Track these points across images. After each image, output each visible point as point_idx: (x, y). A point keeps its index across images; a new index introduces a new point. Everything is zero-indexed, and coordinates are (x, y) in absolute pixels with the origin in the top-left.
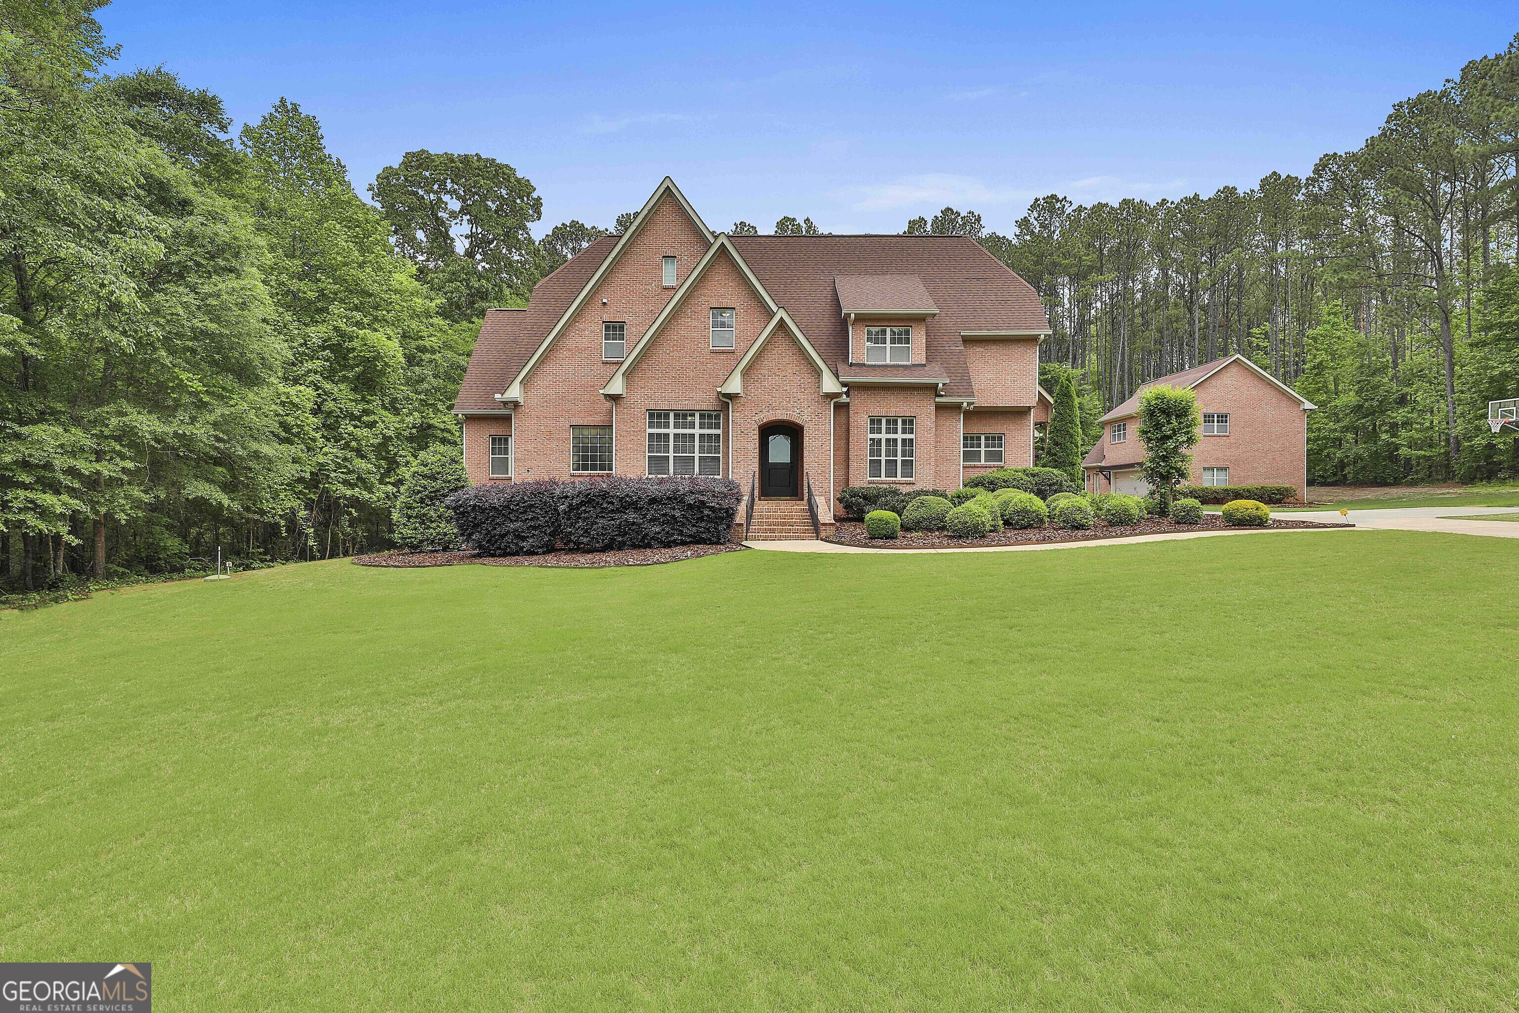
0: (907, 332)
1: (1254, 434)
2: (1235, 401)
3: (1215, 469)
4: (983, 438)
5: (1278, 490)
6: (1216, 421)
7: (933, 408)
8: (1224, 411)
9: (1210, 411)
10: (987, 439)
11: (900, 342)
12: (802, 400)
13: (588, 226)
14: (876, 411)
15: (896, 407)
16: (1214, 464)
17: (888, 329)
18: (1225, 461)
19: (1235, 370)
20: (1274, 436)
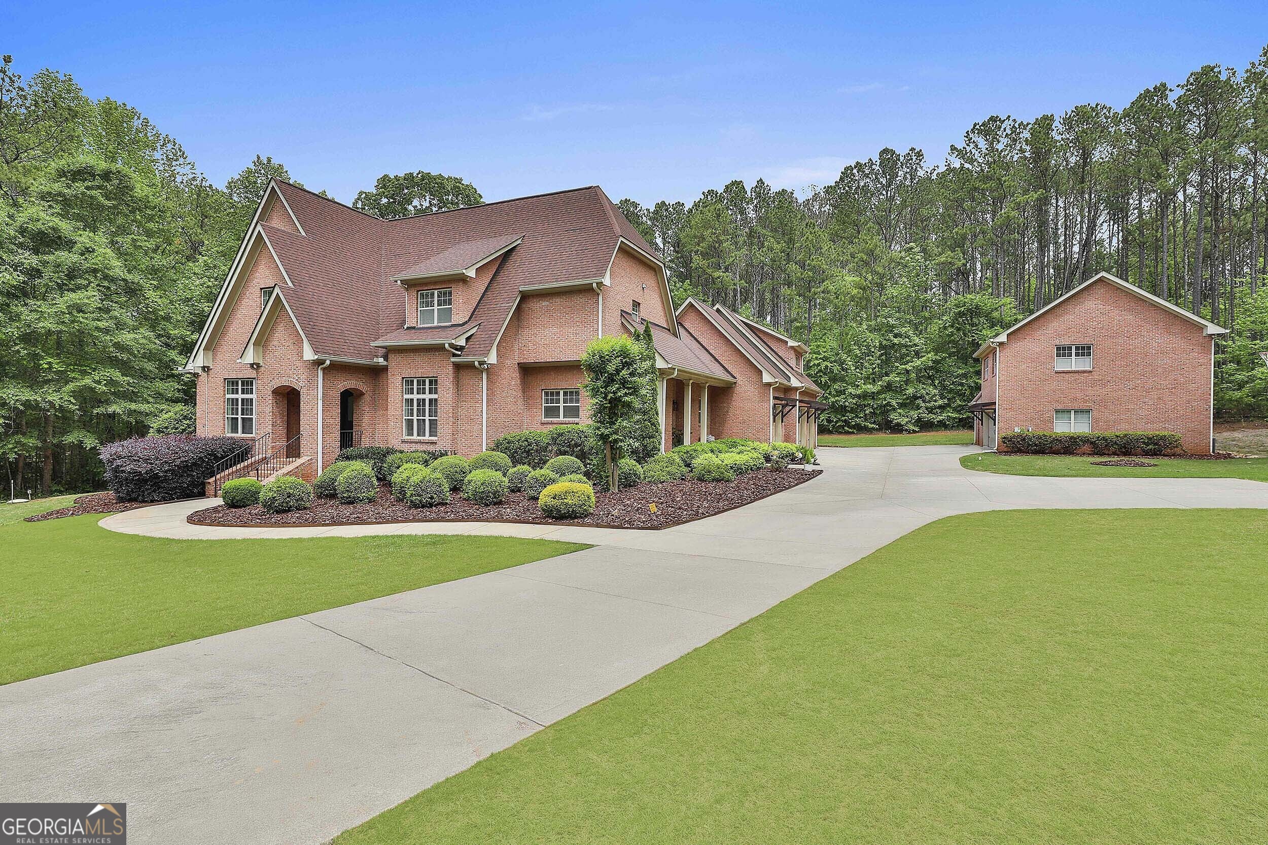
0: (450, 293)
1: (1129, 369)
2: (1102, 328)
3: (1073, 412)
4: (562, 393)
5: (1149, 439)
6: (1073, 354)
7: (451, 368)
8: (1086, 341)
9: (1065, 342)
10: (565, 394)
11: (445, 304)
12: (299, 368)
14: (409, 373)
15: (421, 367)
16: (1070, 405)
17: (436, 292)
18: (1085, 401)
19: (1100, 291)
20: (1160, 370)
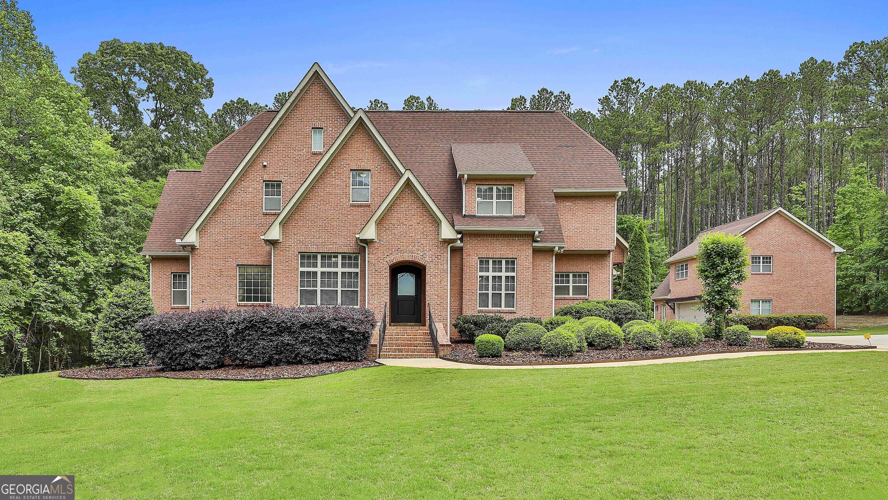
0: (510, 190)
1: (793, 273)
2: (778, 245)
3: (761, 302)
4: (571, 275)
5: (812, 318)
6: (761, 262)
7: (531, 251)
8: (768, 254)
9: (757, 253)
10: (574, 276)
11: (504, 198)
12: (425, 245)
13: (251, 102)
14: (484, 254)
15: (501, 250)
16: (759, 297)
17: (494, 188)
18: (769, 294)
19: (777, 221)
20: (809, 274)
